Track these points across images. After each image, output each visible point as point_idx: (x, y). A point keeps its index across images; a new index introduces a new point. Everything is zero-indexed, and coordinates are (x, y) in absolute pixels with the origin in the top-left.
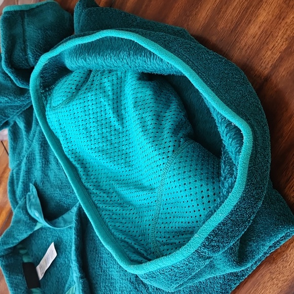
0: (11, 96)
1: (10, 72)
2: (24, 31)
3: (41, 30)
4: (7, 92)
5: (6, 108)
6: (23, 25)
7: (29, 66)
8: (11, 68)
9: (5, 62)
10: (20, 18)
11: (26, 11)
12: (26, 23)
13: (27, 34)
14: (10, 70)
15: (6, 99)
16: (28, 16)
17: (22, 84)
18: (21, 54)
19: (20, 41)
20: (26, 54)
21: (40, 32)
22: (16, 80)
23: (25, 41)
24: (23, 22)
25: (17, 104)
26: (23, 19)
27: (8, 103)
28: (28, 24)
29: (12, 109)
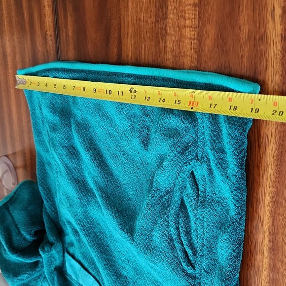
0: (29, 271)
1: (17, 257)
2: (13, 218)
3: (23, 210)
4: (24, 270)
5: (30, 282)
6: (10, 214)
7: (29, 242)
8: (16, 253)
9: (9, 251)
10: (6, 210)
11: (8, 202)
12: (11, 212)
13: (16, 219)
14: (15, 255)
15: (26, 275)
16: (11, 205)
17: (31, 259)
18: (18, 238)
19: (13, 228)
20: (22, 235)
21: (23, 212)
22: (25, 260)
23: (16, 226)
24: (9, 211)
25: (35, 276)
26: (8, 210)
27: (28, 278)
28: (13, 211)
29: (34, 280)
